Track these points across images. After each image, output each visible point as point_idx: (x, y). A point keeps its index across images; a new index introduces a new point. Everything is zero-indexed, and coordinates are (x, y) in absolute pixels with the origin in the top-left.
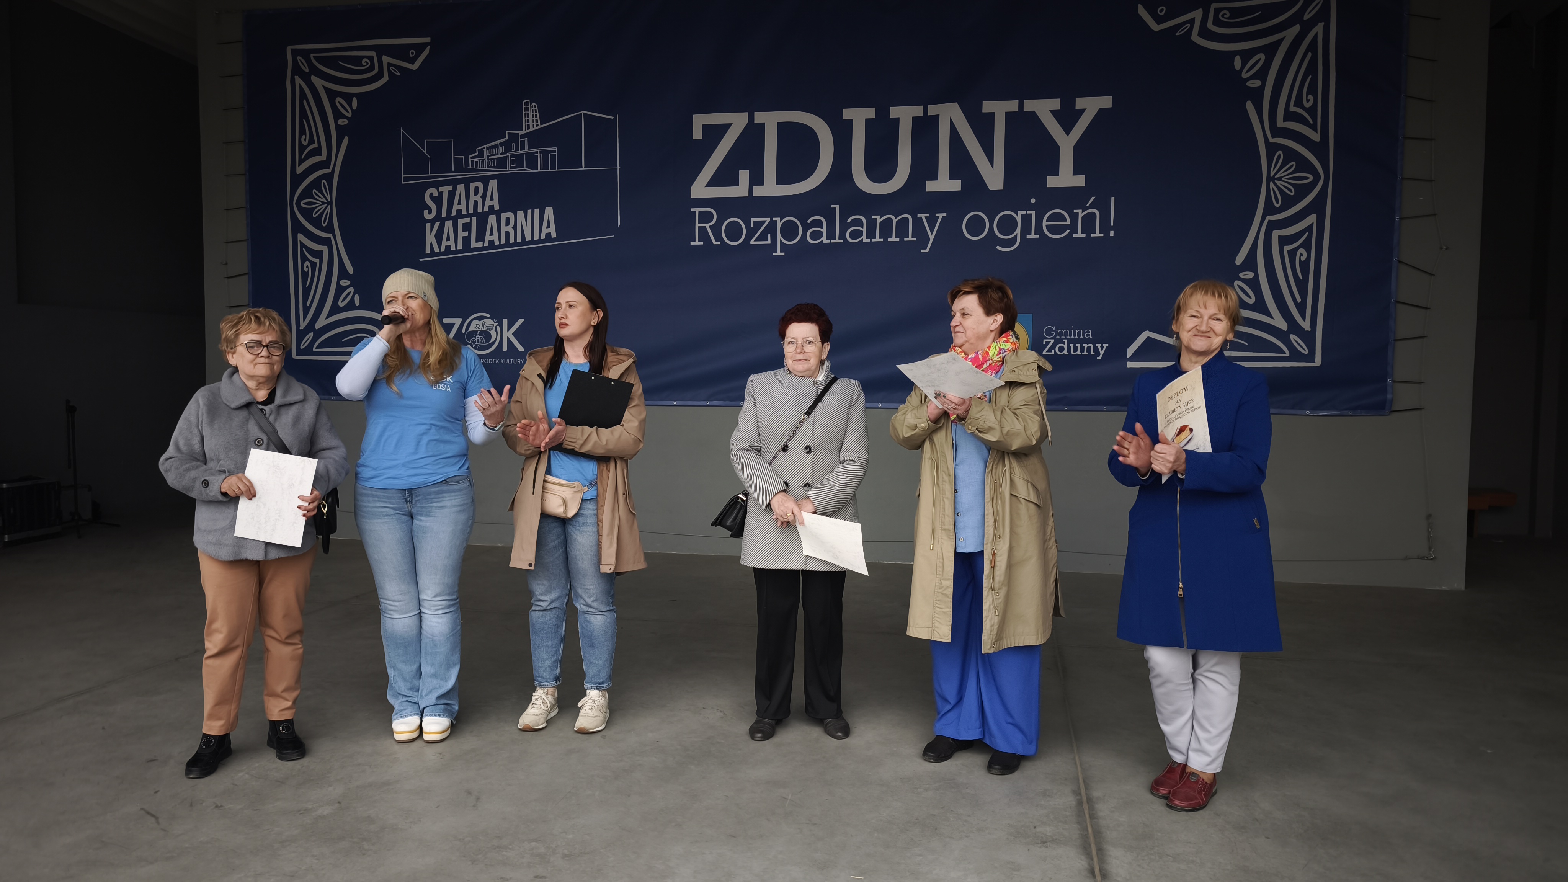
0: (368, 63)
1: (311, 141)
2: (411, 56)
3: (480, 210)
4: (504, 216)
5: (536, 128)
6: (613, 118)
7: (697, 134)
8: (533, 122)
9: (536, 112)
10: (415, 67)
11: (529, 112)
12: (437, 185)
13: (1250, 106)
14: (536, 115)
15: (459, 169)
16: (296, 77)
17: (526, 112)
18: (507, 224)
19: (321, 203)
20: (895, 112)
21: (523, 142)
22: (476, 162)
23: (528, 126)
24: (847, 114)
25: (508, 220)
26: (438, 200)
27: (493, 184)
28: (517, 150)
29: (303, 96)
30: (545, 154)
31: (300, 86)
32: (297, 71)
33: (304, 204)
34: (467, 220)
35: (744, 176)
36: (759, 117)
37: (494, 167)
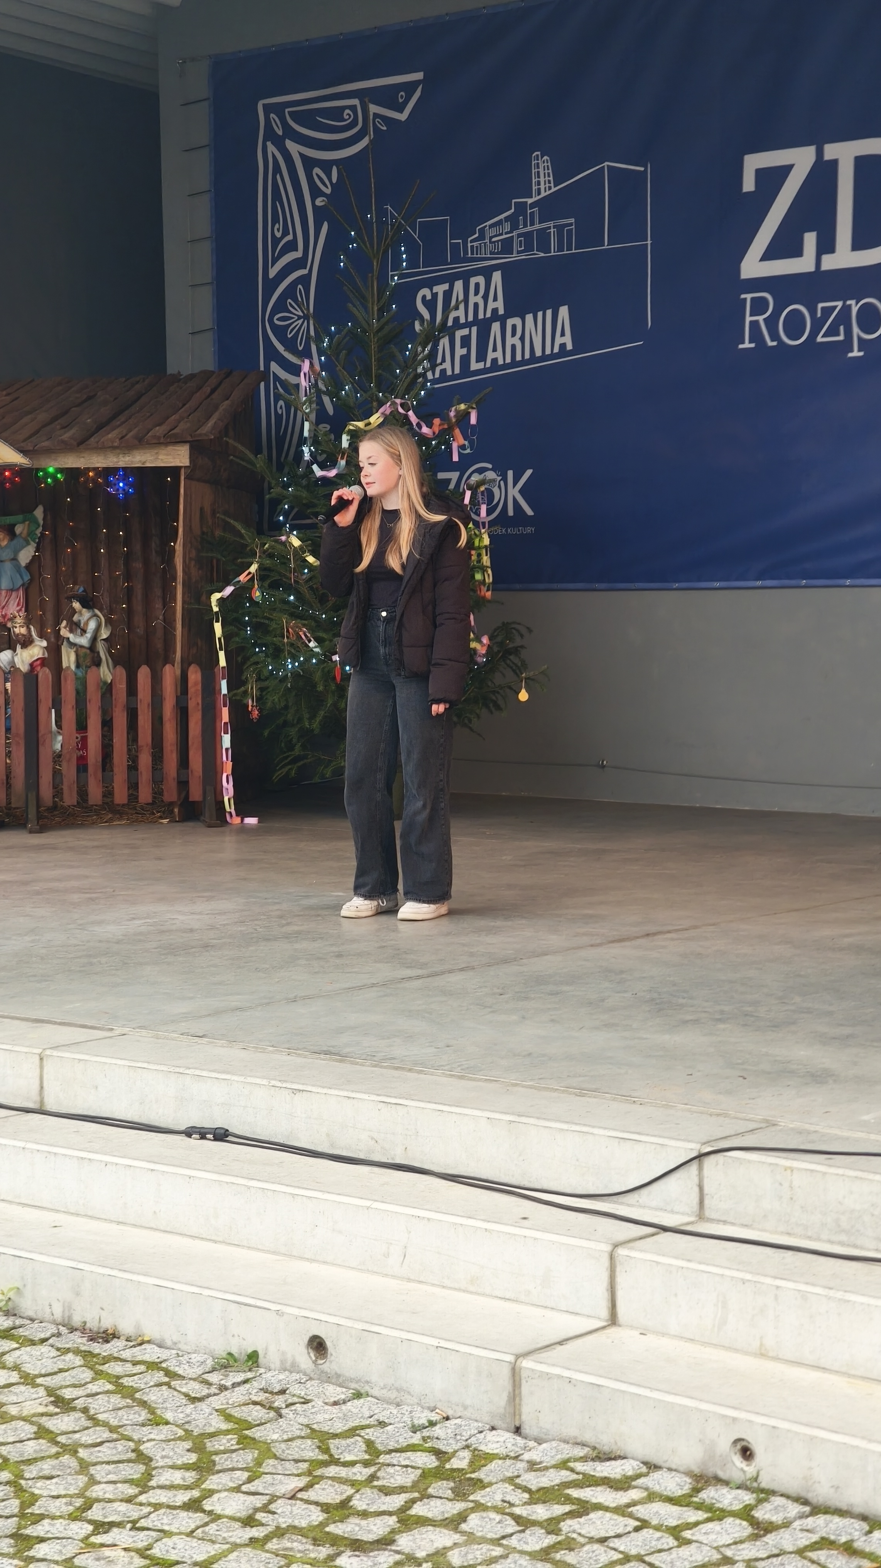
0: (350, 116)
1: (285, 233)
2: (401, 100)
3: (481, 316)
4: (510, 322)
5: (548, 193)
6: (642, 169)
7: (749, 184)
8: (545, 184)
9: (548, 169)
10: (403, 117)
11: (540, 170)
12: (430, 284)
14: (549, 174)
15: (456, 259)
16: (269, 144)
17: (536, 170)
18: (514, 334)
19: (296, 318)
21: (532, 214)
22: (477, 247)
23: (539, 190)
25: (514, 327)
26: (430, 305)
27: (497, 277)
28: (525, 226)
29: (277, 169)
30: (560, 229)
31: (274, 156)
32: (270, 135)
33: (277, 319)
34: (465, 332)
35: (810, 240)
36: (831, 151)
37: (498, 253)
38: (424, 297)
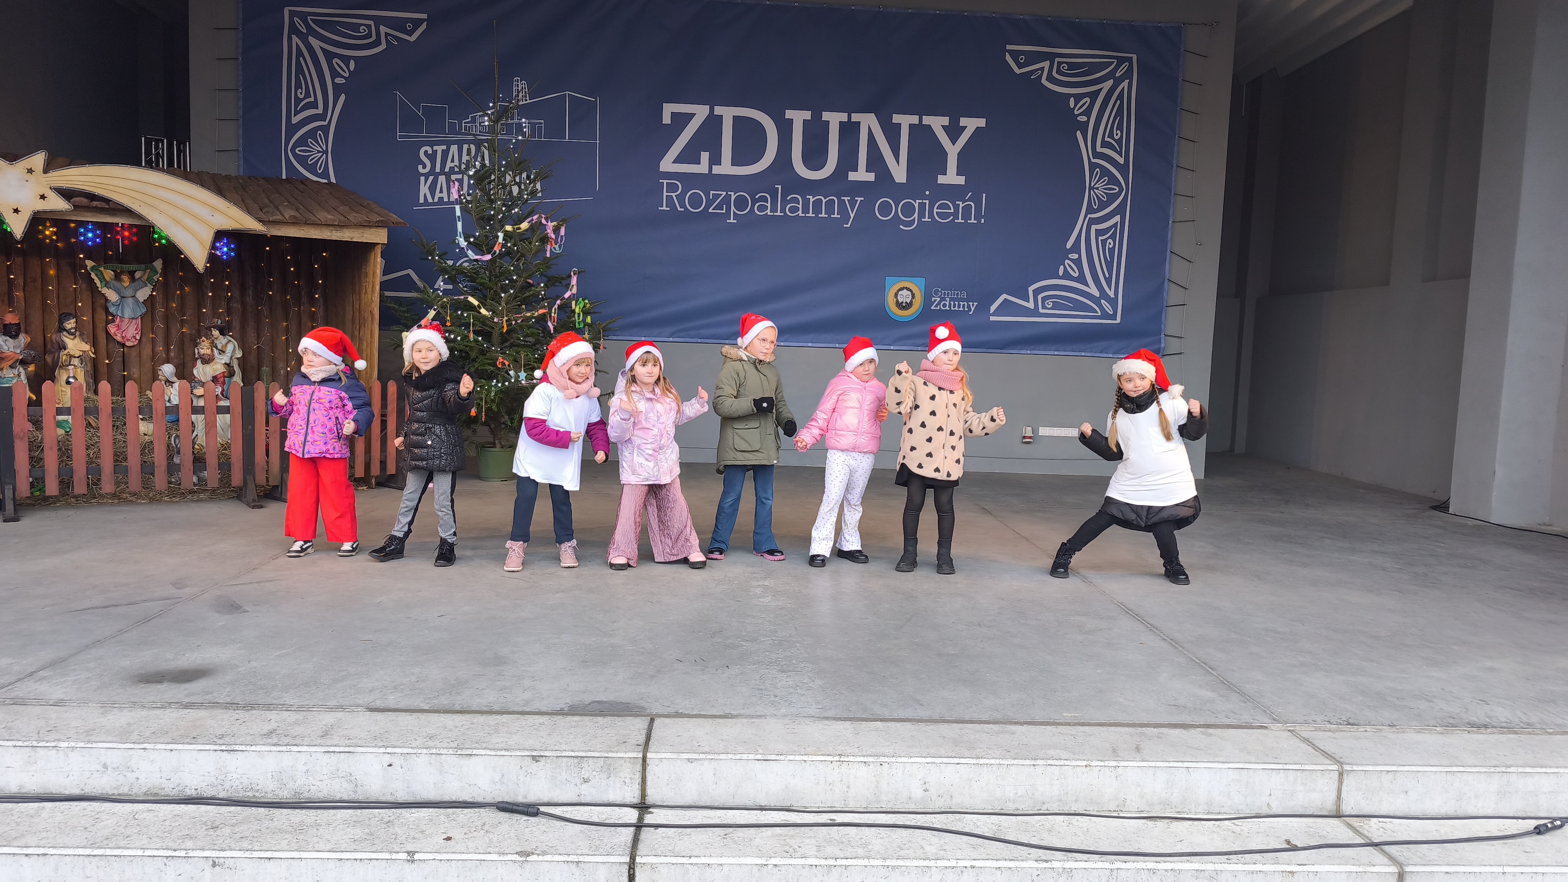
1: (307, 95)
5: (524, 102)
6: (594, 100)
7: (667, 119)
8: (523, 98)
9: (525, 89)
10: (412, 39)
11: (520, 88)
12: (431, 144)
13: (1079, 134)
14: (526, 92)
15: (452, 132)
16: (294, 36)
17: (516, 88)
19: (316, 152)
20: (826, 116)
21: (512, 113)
22: (469, 127)
23: (518, 100)
24: (789, 114)
26: (432, 157)
28: (507, 120)
29: (301, 56)
30: (533, 125)
31: (297, 44)
32: (295, 32)
33: (299, 151)
34: (460, 176)
35: (705, 156)
36: (718, 110)
37: (485, 133)
38: (426, 152)
